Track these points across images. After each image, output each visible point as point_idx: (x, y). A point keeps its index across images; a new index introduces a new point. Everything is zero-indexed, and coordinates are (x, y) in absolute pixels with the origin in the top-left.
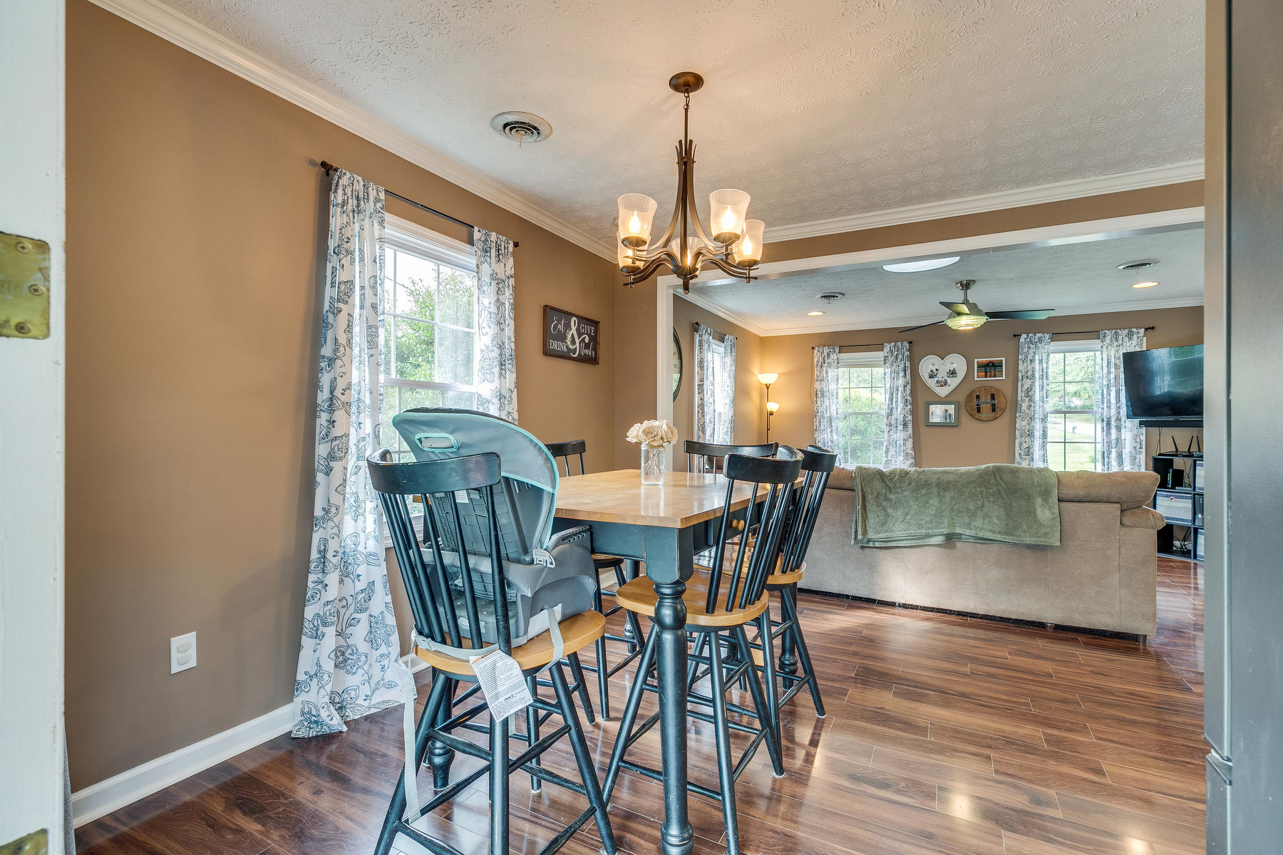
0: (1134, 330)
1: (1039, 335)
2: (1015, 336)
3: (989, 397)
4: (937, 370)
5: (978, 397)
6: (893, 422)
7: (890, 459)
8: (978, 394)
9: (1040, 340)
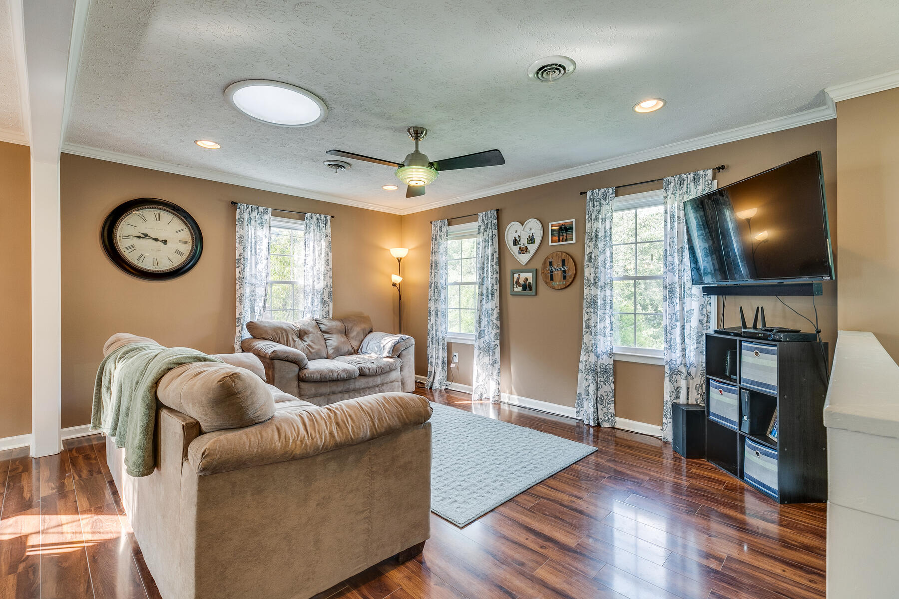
0: (701, 172)
1: (602, 190)
2: (581, 193)
3: (560, 264)
4: (519, 237)
5: (551, 264)
6: (485, 292)
7: (483, 329)
8: (551, 260)
9: (605, 196)
